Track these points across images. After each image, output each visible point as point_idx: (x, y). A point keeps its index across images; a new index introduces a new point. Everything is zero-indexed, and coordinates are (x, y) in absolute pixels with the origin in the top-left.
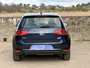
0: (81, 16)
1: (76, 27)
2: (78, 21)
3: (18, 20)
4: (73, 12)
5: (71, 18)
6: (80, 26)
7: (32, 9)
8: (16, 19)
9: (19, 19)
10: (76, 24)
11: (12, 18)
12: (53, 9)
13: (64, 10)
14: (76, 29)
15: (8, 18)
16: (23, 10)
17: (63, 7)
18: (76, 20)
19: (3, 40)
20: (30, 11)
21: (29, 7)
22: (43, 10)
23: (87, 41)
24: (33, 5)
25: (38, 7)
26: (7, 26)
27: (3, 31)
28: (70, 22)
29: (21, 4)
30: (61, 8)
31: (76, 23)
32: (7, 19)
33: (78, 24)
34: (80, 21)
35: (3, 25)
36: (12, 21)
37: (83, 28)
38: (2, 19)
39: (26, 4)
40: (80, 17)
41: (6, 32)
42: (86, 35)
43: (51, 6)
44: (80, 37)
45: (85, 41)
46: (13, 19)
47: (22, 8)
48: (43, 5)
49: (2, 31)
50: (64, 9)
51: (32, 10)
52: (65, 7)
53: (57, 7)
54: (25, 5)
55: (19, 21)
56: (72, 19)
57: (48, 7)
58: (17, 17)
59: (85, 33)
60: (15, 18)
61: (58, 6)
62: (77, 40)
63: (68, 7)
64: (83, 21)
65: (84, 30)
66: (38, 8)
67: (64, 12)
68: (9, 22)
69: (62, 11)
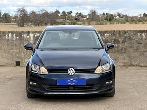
0: (127, 31)
1: (121, 46)
2: (123, 37)
3: (36, 36)
4: (143, 24)
5: (113, 33)
6: (127, 45)
7: (76, 19)
8: (33, 35)
9: (38, 35)
10: (120, 42)
11: (28, 33)
12: (110, 20)
13: (128, 22)
14: (120, 48)
15: (23, 33)
16: (60, 21)
17: (127, 17)
18: (120, 36)
19: (15, 63)
20: (71, 23)
21: (71, 16)
22: (94, 20)
23: (136, 66)
24: (77, 13)
25: (86, 16)
26: (20, 44)
27: (15, 51)
28: (111, 40)
29: (58, 12)
30: (123, 18)
31: (121, 40)
32: (20, 34)
33: (124, 41)
34: (126, 37)
35: (15, 42)
36: (28, 36)
37: (131, 47)
38: (14, 35)
39: (66, 12)
40: (125, 32)
41: (20, 53)
42: (134, 58)
43: (107, 14)
44: (126, 61)
45: (134, 66)
46: (29, 35)
47: (59, 18)
48: (94, 12)
49: (13, 51)
50: (129, 19)
51: (75, 21)
52: (131, 16)
53: (118, 17)
54: (64, 12)
55: (38, 37)
56: (114, 35)
57: (102, 17)
58: (36, 32)
59: (133, 55)
60: (33, 33)
61: (119, 15)
62: (121, 64)
63: (136, 17)
64: (130, 38)
65: (132, 50)
66: (85, 18)
67: (128, 24)
68: (23, 39)
69: (125, 23)
